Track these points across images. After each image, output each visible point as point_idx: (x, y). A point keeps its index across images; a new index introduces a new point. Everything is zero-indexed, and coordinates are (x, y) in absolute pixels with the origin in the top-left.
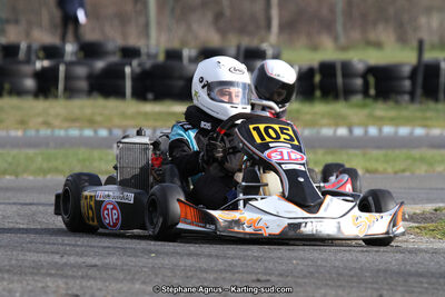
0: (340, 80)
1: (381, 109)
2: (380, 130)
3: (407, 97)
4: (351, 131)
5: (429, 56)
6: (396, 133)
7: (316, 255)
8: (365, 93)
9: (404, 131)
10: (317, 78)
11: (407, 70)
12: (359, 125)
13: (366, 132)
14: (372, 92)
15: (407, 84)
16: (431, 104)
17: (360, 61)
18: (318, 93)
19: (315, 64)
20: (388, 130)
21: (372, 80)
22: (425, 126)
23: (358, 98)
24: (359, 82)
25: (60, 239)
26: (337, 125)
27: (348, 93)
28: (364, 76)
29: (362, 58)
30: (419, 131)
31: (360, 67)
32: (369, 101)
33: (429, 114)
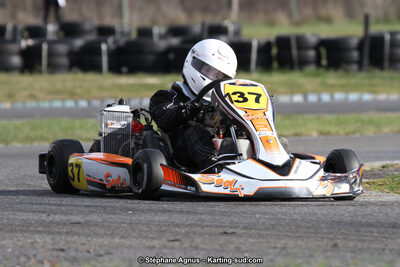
0: (295, 52)
1: (332, 78)
2: (332, 97)
3: (355, 67)
4: (305, 98)
5: (374, 29)
6: (346, 99)
7: (276, 209)
8: (318, 63)
9: (353, 97)
10: (274, 51)
11: (354, 42)
12: (313, 92)
13: (320, 99)
14: (324, 62)
15: (355, 55)
16: (377, 72)
17: (313, 35)
18: (275, 64)
19: (272, 39)
20: (339, 96)
21: (323, 52)
22: (373, 92)
23: (311, 68)
24: (312, 54)
25: (46, 199)
26: (293, 93)
27: (302, 64)
29: (315, 32)
30: (367, 97)
31: (312, 40)
32: (321, 71)
33: (375, 81)
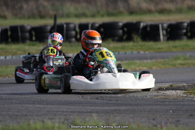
28: (30, 32)
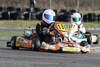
0: (92, 17)
4: (95, 29)
10: (87, 17)
12: (97, 27)
13: (98, 29)
17: (97, 13)
18: (87, 20)
19: (87, 14)
23: (97, 21)
24: (97, 18)
26: (92, 27)
28: (98, 16)
31: (97, 14)
32: (99, 22)
